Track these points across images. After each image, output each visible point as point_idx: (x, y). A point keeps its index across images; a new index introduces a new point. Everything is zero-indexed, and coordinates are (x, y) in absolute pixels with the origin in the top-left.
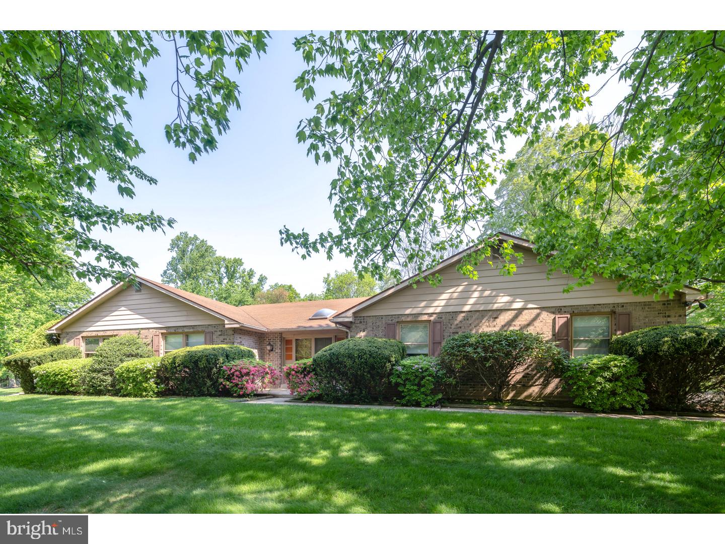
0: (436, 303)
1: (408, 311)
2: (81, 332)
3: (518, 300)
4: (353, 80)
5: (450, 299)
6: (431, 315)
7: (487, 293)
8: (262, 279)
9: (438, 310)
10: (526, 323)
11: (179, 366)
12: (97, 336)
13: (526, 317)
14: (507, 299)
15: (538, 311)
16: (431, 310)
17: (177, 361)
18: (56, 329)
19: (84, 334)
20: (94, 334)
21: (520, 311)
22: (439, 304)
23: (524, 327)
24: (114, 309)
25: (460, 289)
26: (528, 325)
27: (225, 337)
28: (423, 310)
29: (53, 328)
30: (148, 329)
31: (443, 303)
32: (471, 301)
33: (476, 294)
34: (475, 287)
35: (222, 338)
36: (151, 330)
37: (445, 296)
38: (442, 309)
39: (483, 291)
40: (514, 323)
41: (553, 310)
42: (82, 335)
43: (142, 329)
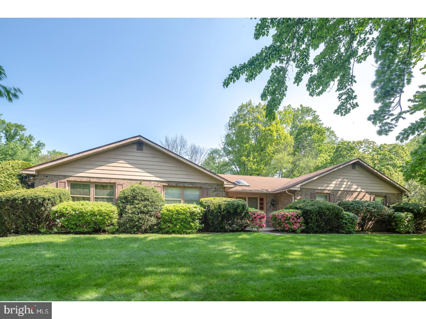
0: (331, 185)
1: (319, 188)
2: (65, 177)
3: (359, 188)
4: (296, 63)
5: (336, 184)
6: (329, 190)
7: (349, 183)
8: (40, 145)
9: (332, 188)
10: (361, 197)
11: (224, 211)
12: (90, 182)
13: (362, 195)
14: (355, 187)
15: (365, 193)
16: (329, 188)
17: (223, 207)
18: (36, 171)
19: (71, 179)
20: (85, 180)
21: (360, 192)
22: (332, 186)
23: (361, 199)
24: (111, 160)
25: (340, 180)
26: (362, 198)
27: (219, 192)
28: (325, 188)
29: (34, 169)
30: (150, 181)
31: (333, 186)
32: (344, 186)
33: (345, 183)
34: (345, 180)
35: (216, 193)
36: (152, 182)
37: (334, 182)
38: (333, 188)
39: (348, 182)
40: (358, 197)
41: (370, 193)
42: (68, 179)
43: (144, 180)
